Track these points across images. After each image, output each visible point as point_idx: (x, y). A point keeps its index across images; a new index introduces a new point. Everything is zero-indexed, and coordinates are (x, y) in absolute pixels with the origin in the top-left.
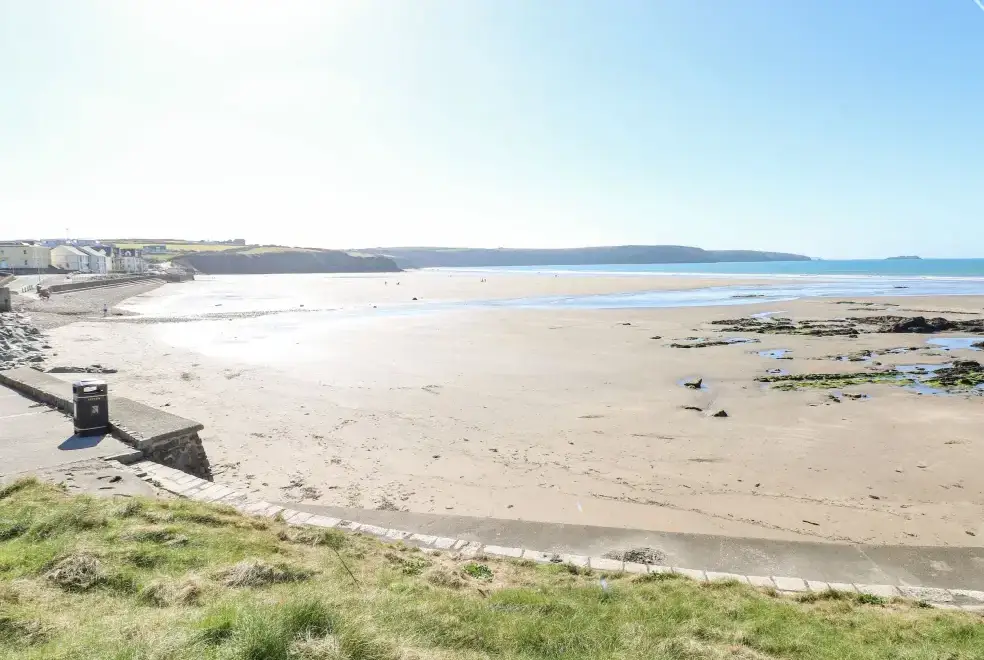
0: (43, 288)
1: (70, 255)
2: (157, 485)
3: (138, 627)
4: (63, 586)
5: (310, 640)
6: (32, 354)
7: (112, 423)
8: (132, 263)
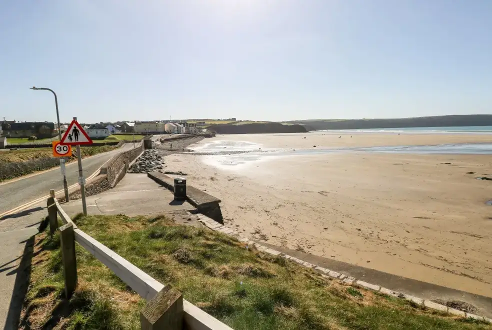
0: (163, 140)
1: (171, 126)
2: (204, 224)
3: (206, 283)
4: (179, 260)
5: (283, 307)
6: (158, 166)
7: (188, 196)
8: (192, 129)
